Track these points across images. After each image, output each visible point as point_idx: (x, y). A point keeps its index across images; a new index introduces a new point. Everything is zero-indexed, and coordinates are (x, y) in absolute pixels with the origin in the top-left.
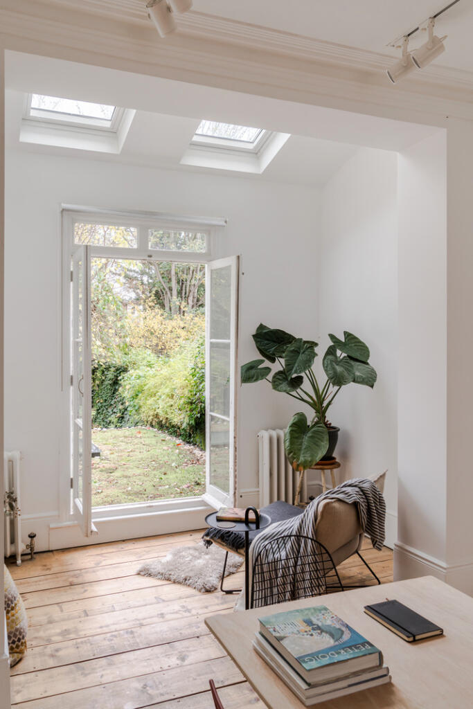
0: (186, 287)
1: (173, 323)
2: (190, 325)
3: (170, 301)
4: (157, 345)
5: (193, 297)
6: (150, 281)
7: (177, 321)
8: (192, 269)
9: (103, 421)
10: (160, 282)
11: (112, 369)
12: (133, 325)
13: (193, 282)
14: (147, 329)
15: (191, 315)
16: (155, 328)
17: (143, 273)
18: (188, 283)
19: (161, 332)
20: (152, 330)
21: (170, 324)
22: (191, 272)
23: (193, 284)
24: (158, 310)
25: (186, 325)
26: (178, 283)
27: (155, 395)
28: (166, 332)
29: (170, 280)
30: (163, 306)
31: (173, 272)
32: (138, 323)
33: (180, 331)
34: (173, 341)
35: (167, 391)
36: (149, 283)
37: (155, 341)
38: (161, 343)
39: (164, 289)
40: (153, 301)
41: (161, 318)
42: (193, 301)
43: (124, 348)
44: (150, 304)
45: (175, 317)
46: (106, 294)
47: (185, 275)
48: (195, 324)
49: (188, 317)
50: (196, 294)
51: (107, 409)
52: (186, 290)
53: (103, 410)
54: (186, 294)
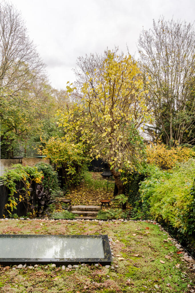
0: (177, 134)
1: (171, 151)
2: (180, 152)
3: (169, 141)
4: (162, 162)
5: (181, 139)
6: (160, 132)
7: (173, 150)
8: (180, 124)
9: (133, 202)
10: (164, 132)
11: (138, 175)
12: (150, 152)
13: (181, 131)
14: (157, 154)
15: (181, 147)
16: (161, 154)
17: (156, 128)
18: (178, 132)
19: (164, 156)
20: (160, 155)
21: (169, 152)
22: (180, 126)
23: (181, 132)
24: (163, 144)
25: (177, 152)
26: (173, 132)
27: (160, 200)
28: (167, 156)
29: (169, 131)
30: (165, 143)
31: (171, 127)
32: (153, 151)
33: (174, 155)
34: (171, 160)
35: (169, 199)
36: (159, 133)
37: (161, 160)
38: (164, 161)
39: (166, 135)
40: (160, 140)
41: (165, 149)
42: (180, 141)
43: (144, 165)
44: (159, 142)
45: (172, 148)
46: (135, 135)
47: (177, 128)
48: (182, 152)
49: (179, 148)
50: (182, 137)
51: (135, 196)
52: (177, 135)
53: (133, 196)
54: (177, 137)
